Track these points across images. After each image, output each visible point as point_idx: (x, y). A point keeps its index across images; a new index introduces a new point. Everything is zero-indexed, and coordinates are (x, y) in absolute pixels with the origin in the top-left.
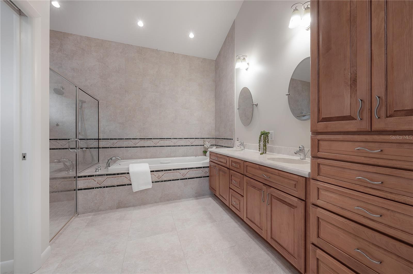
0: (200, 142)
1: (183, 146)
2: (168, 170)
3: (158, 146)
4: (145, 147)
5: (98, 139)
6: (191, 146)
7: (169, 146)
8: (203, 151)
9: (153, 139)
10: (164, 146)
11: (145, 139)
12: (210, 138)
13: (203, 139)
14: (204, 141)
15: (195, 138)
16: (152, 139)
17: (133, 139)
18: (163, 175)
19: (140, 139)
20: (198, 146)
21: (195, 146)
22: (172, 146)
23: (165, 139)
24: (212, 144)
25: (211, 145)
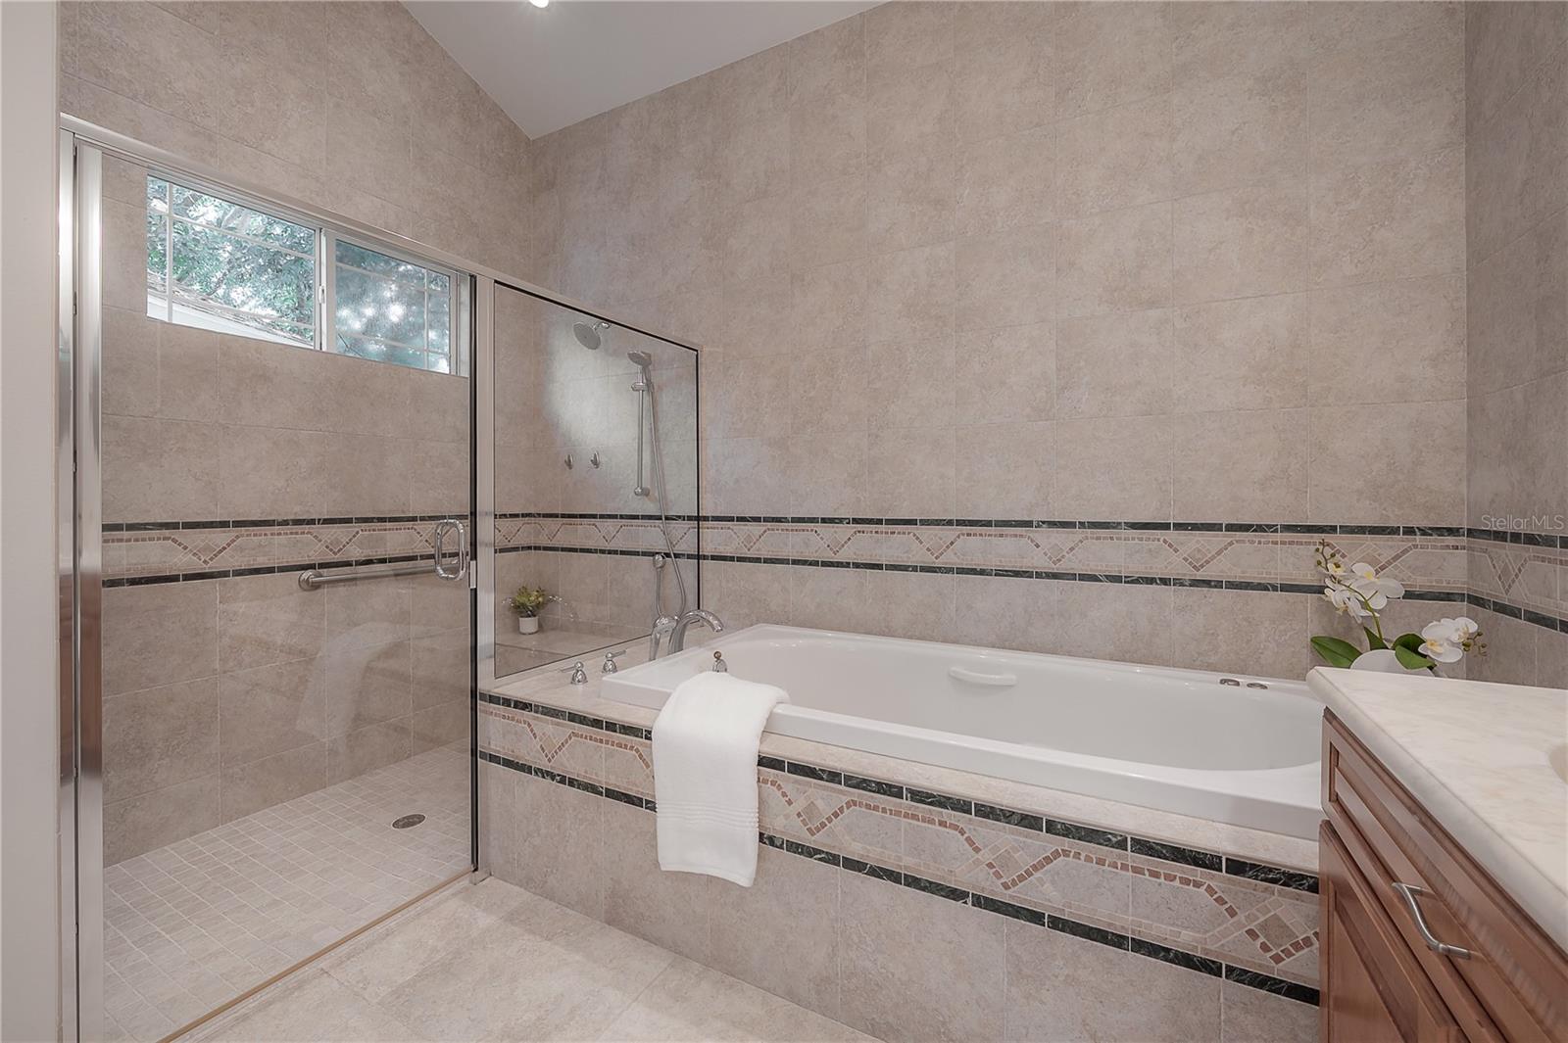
0: (1293, 561)
1: (1116, 579)
2: (879, 784)
3: (949, 570)
4: (878, 567)
5: (698, 518)
6: (1195, 583)
7: (1017, 574)
8: (1313, 640)
9: (924, 522)
10: (982, 572)
11: (879, 522)
12: (1394, 531)
13: (1317, 537)
14: (1328, 551)
15: (1231, 528)
16: (912, 522)
17: (824, 520)
18: (836, 815)
19: (856, 521)
20: (1263, 587)
21: (1232, 585)
22: (1039, 575)
23: (988, 524)
24: (1420, 583)
25: (1409, 595)
